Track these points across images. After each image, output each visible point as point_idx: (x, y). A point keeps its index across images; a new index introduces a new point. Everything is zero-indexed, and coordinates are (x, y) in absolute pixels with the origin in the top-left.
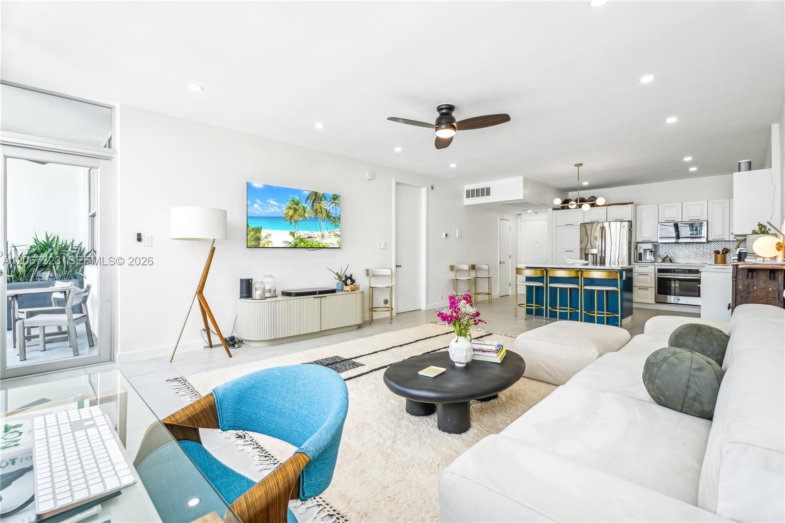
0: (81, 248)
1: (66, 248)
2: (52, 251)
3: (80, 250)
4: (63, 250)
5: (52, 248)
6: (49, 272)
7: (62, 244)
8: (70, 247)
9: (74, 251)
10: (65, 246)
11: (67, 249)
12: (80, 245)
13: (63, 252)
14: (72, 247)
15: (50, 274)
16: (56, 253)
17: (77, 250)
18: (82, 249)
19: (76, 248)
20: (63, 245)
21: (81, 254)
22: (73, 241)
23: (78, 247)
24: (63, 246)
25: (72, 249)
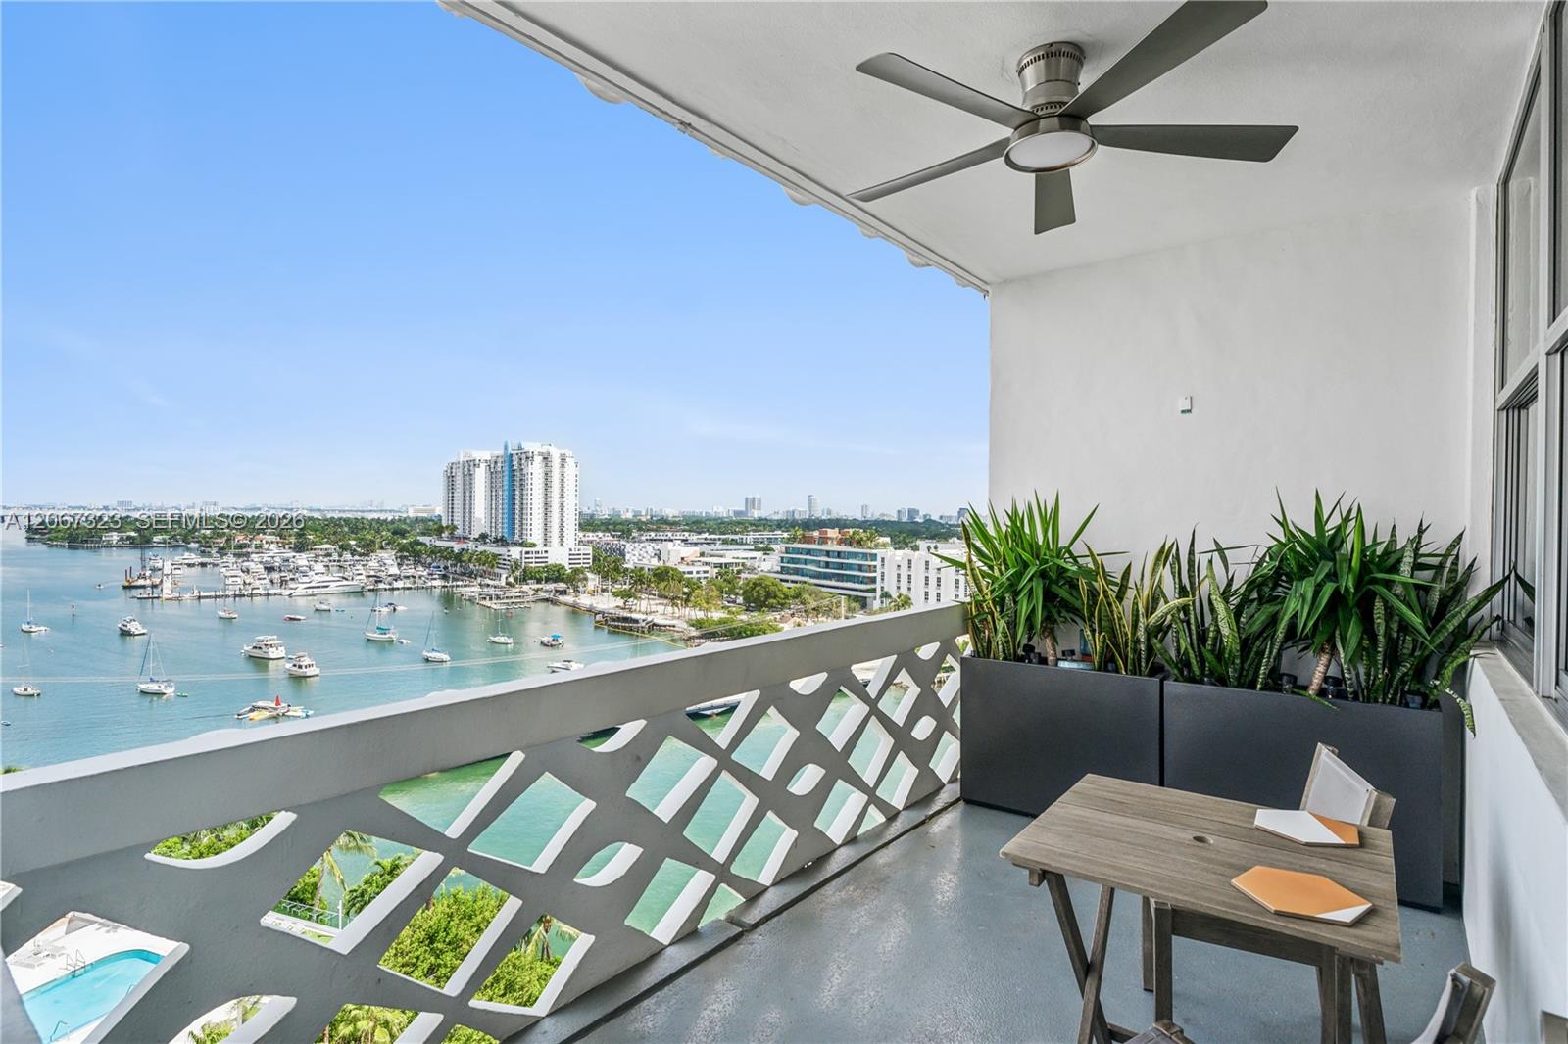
0: (1455, 563)
1: (1390, 561)
2: (1333, 576)
3: (1454, 570)
4: (1379, 565)
5: (1333, 560)
6: (1324, 659)
7: (1375, 543)
8: (1408, 559)
9: (1425, 576)
10: (1387, 553)
11: (1395, 568)
12: (1453, 546)
13: (1375, 581)
14: (1417, 555)
15: (1327, 667)
16: (1348, 582)
17: (1440, 567)
18: (1461, 569)
19: (1435, 561)
20: (1380, 550)
21: (1458, 588)
22: (1421, 531)
23: (1445, 556)
24: (1378, 553)
25: (1417, 567)
